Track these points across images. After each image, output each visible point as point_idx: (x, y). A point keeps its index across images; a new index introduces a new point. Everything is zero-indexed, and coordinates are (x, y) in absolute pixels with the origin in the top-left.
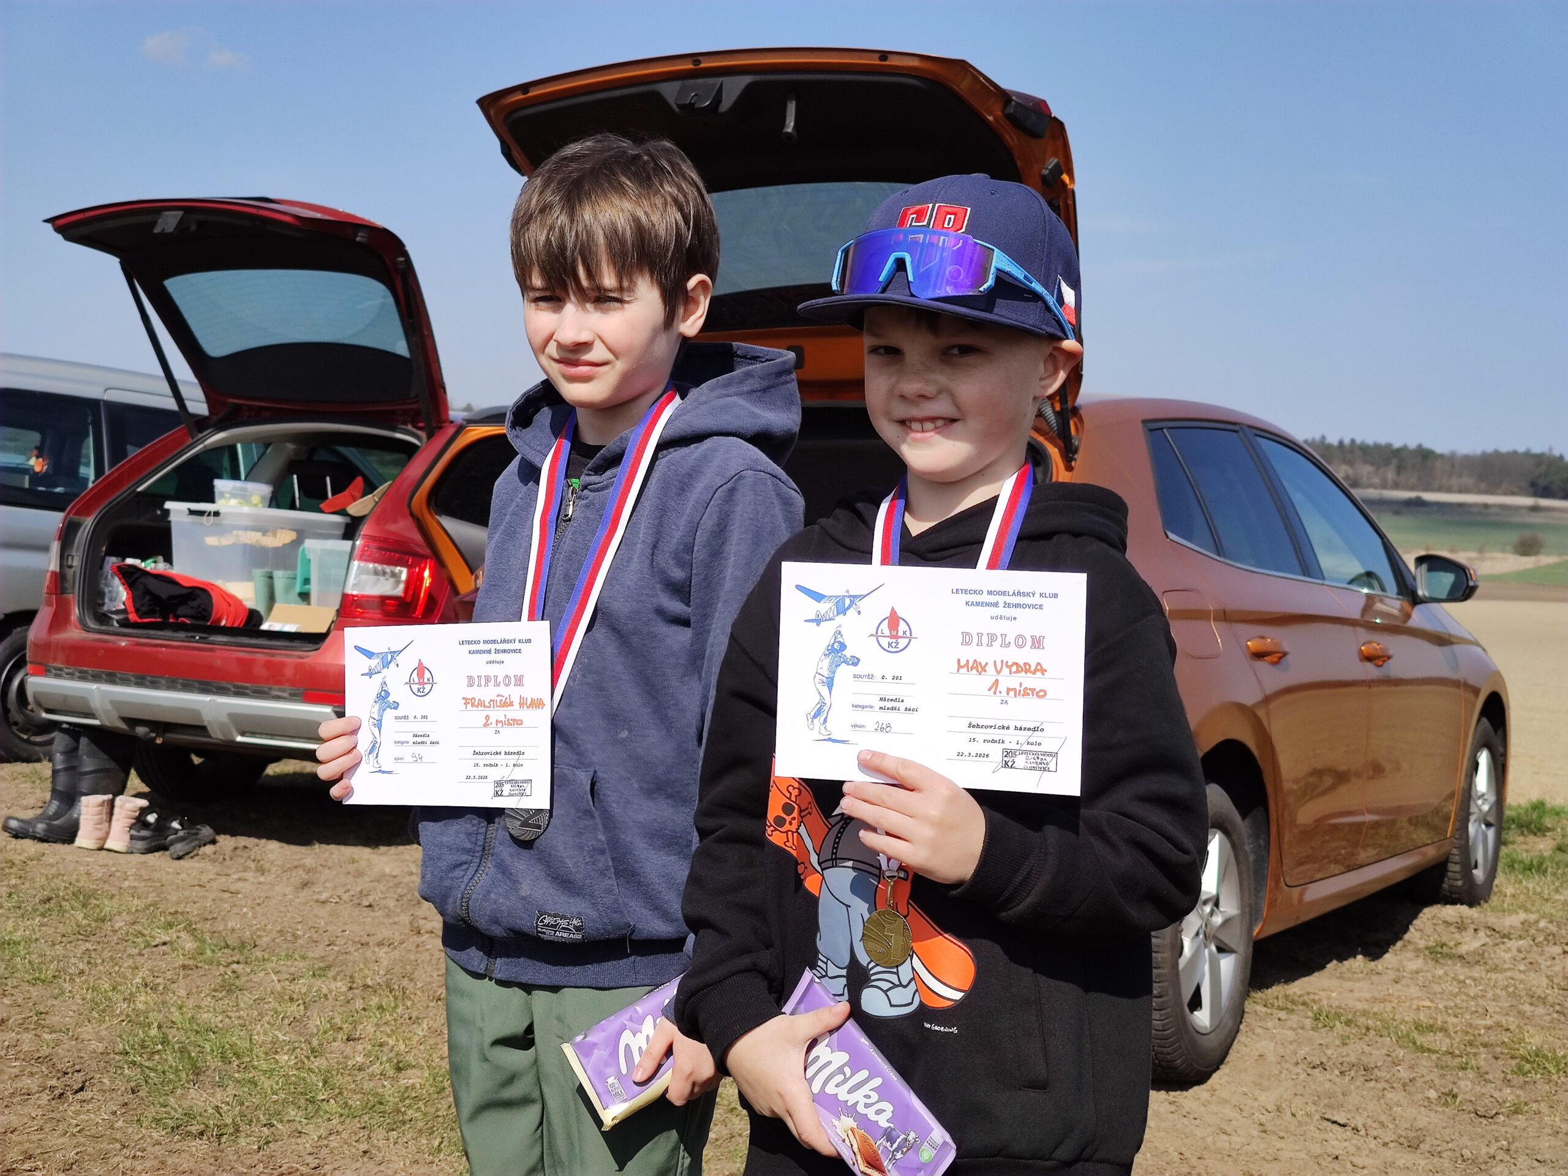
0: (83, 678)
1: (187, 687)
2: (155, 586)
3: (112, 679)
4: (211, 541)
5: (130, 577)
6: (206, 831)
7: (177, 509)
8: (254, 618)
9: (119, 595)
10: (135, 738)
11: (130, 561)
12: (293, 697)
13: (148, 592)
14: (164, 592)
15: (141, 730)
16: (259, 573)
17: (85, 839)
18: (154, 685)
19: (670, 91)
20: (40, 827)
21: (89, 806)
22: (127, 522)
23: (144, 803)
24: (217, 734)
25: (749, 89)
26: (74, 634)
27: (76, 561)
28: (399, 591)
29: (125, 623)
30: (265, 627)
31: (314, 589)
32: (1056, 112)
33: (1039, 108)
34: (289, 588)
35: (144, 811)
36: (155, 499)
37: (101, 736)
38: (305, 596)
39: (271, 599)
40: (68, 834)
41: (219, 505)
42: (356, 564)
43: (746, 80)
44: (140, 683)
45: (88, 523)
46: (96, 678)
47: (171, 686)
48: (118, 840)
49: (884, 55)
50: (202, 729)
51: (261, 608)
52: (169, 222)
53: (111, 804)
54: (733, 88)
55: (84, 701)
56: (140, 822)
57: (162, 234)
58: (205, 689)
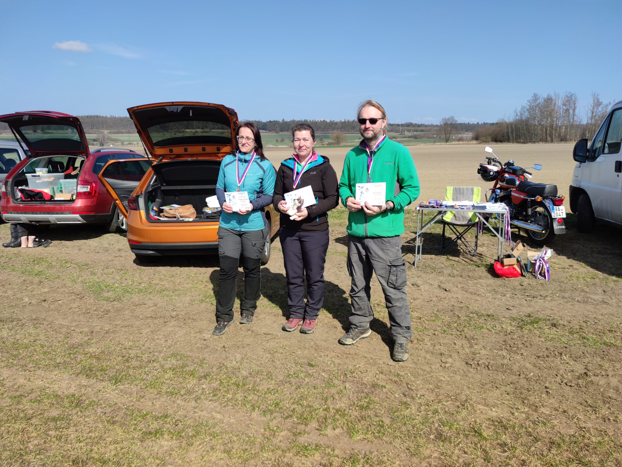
0: (18, 213)
1: (44, 214)
2: (29, 193)
3: (25, 213)
4: (37, 181)
5: (22, 191)
6: (50, 241)
7: (28, 176)
8: (52, 197)
9: (19, 195)
10: (33, 225)
11: (20, 188)
12: (70, 214)
13: (27, 194)
14: (32, 194)
15: (33, 223)
16: (51, 187)
17: (23, 245)
18: (36, 214)
19: (167, 108)
20: (12, 245)
21: (23, 239)
22: (19, 179)
23: (34, 237)
24: (52, 222)
25: (183, 108)
26: (12, 204)
27: (9, 189)
28: (88, 190)
29: (22, 201)
30: (56, 199)
31: (63, 189)
32: (236, 111)
33: (233, 110)
34: (58, 190)
35: (35, 238)
36: (23, 173)
37: (23, 225)
38: (61, 191)
39: (54, 192)
40: (20, 245)
41: (37, 174)
42: (79, 186)
43: (182, 107)
44: (33, 214)
45: (10, 180)
46: (21, 213)
47: (40, 214)
48: (31, 244)
49: (209, 104)
50: (49, 221)
51: (52, 194)
52: (26, 118)
53: (28, 239)
54: (180, 108)
55: (19, 218)
56: (34, 241)
57: (25, 121)
58: (49, 214)
